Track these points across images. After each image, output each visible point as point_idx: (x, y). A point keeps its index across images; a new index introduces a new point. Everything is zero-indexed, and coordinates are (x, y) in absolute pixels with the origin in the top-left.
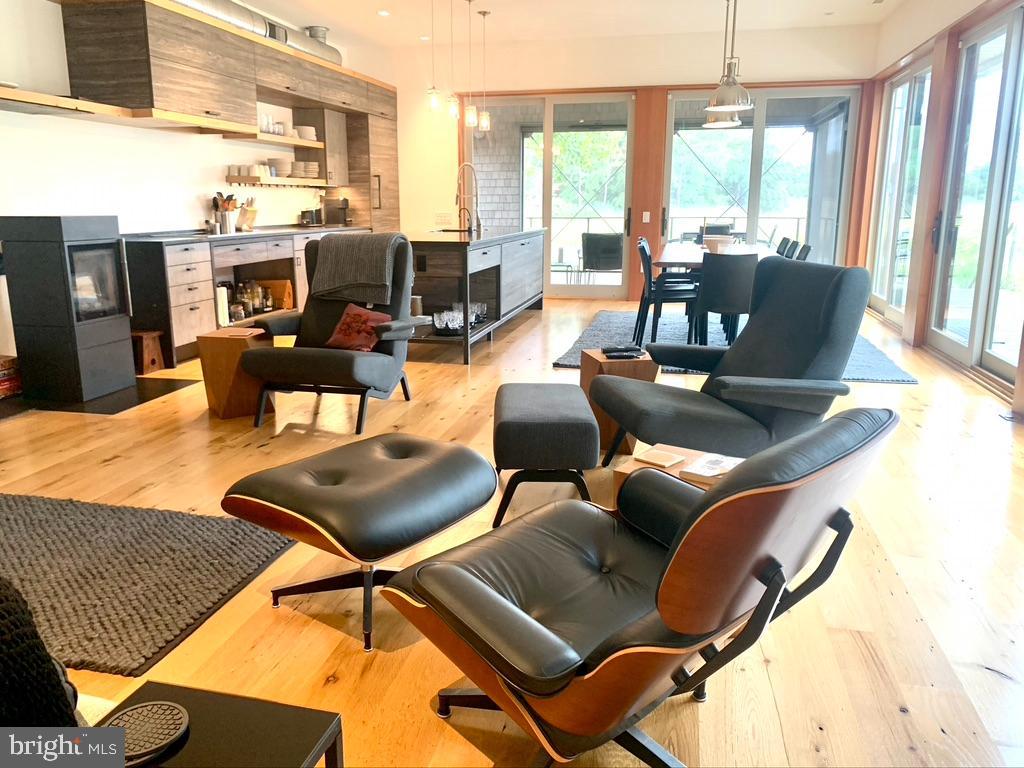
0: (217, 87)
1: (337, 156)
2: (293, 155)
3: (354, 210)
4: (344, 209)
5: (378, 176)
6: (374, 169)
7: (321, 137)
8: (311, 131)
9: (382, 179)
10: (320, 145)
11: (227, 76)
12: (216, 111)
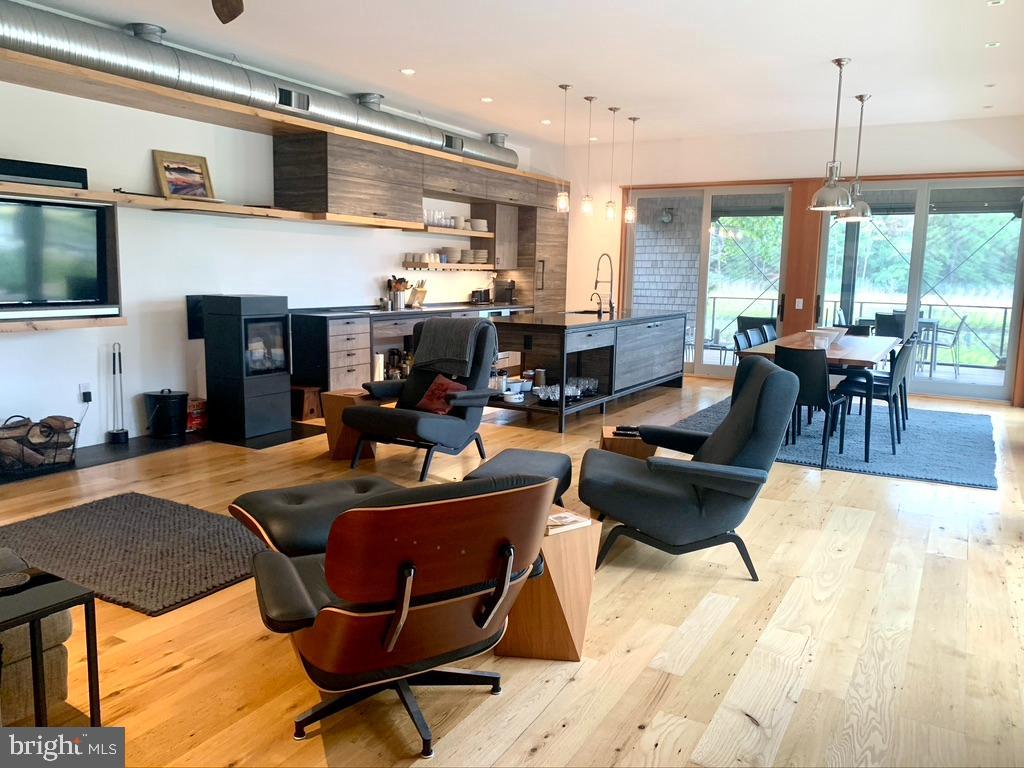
0: (386, 193)
1: (506, 244)
2: (469, 243)
3: (520, 291)
4: (511, 290)
5: (543, 261)
6: (539, 255)
7: (491, 228)
8: (483, 224)
9: (546, 264)
10: (491, 235)
11: (396, 184)
12: (384, 212)
